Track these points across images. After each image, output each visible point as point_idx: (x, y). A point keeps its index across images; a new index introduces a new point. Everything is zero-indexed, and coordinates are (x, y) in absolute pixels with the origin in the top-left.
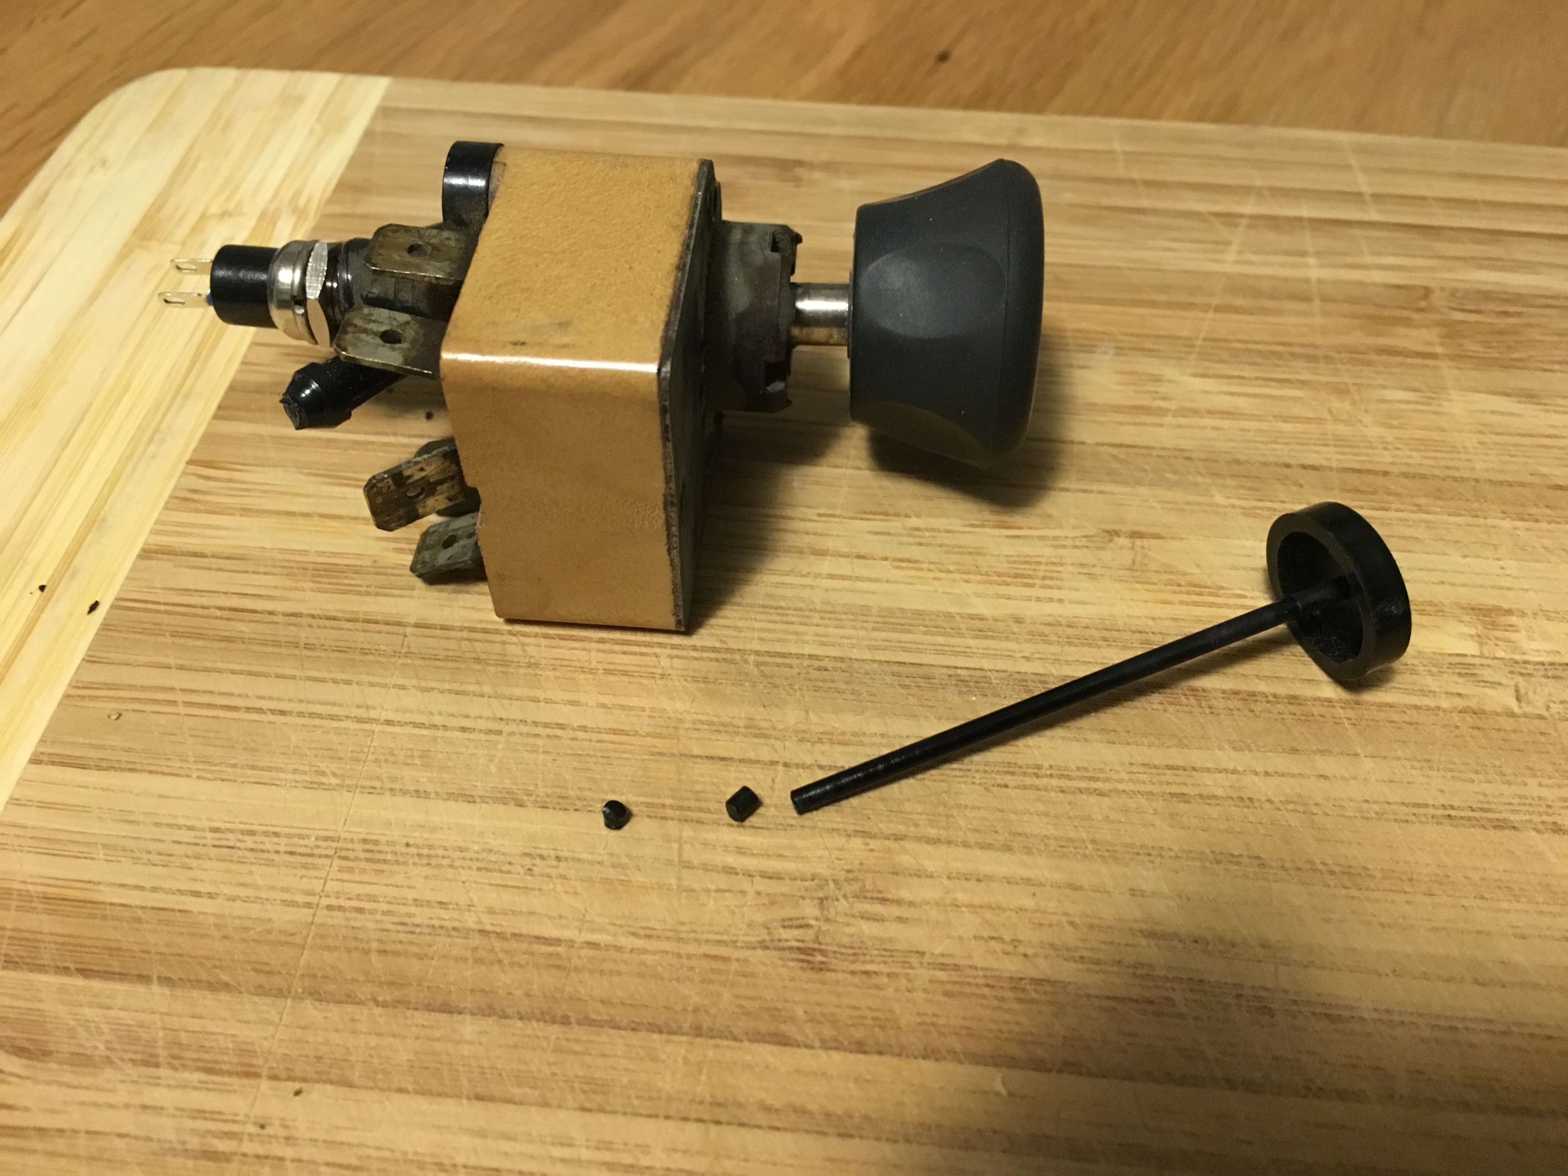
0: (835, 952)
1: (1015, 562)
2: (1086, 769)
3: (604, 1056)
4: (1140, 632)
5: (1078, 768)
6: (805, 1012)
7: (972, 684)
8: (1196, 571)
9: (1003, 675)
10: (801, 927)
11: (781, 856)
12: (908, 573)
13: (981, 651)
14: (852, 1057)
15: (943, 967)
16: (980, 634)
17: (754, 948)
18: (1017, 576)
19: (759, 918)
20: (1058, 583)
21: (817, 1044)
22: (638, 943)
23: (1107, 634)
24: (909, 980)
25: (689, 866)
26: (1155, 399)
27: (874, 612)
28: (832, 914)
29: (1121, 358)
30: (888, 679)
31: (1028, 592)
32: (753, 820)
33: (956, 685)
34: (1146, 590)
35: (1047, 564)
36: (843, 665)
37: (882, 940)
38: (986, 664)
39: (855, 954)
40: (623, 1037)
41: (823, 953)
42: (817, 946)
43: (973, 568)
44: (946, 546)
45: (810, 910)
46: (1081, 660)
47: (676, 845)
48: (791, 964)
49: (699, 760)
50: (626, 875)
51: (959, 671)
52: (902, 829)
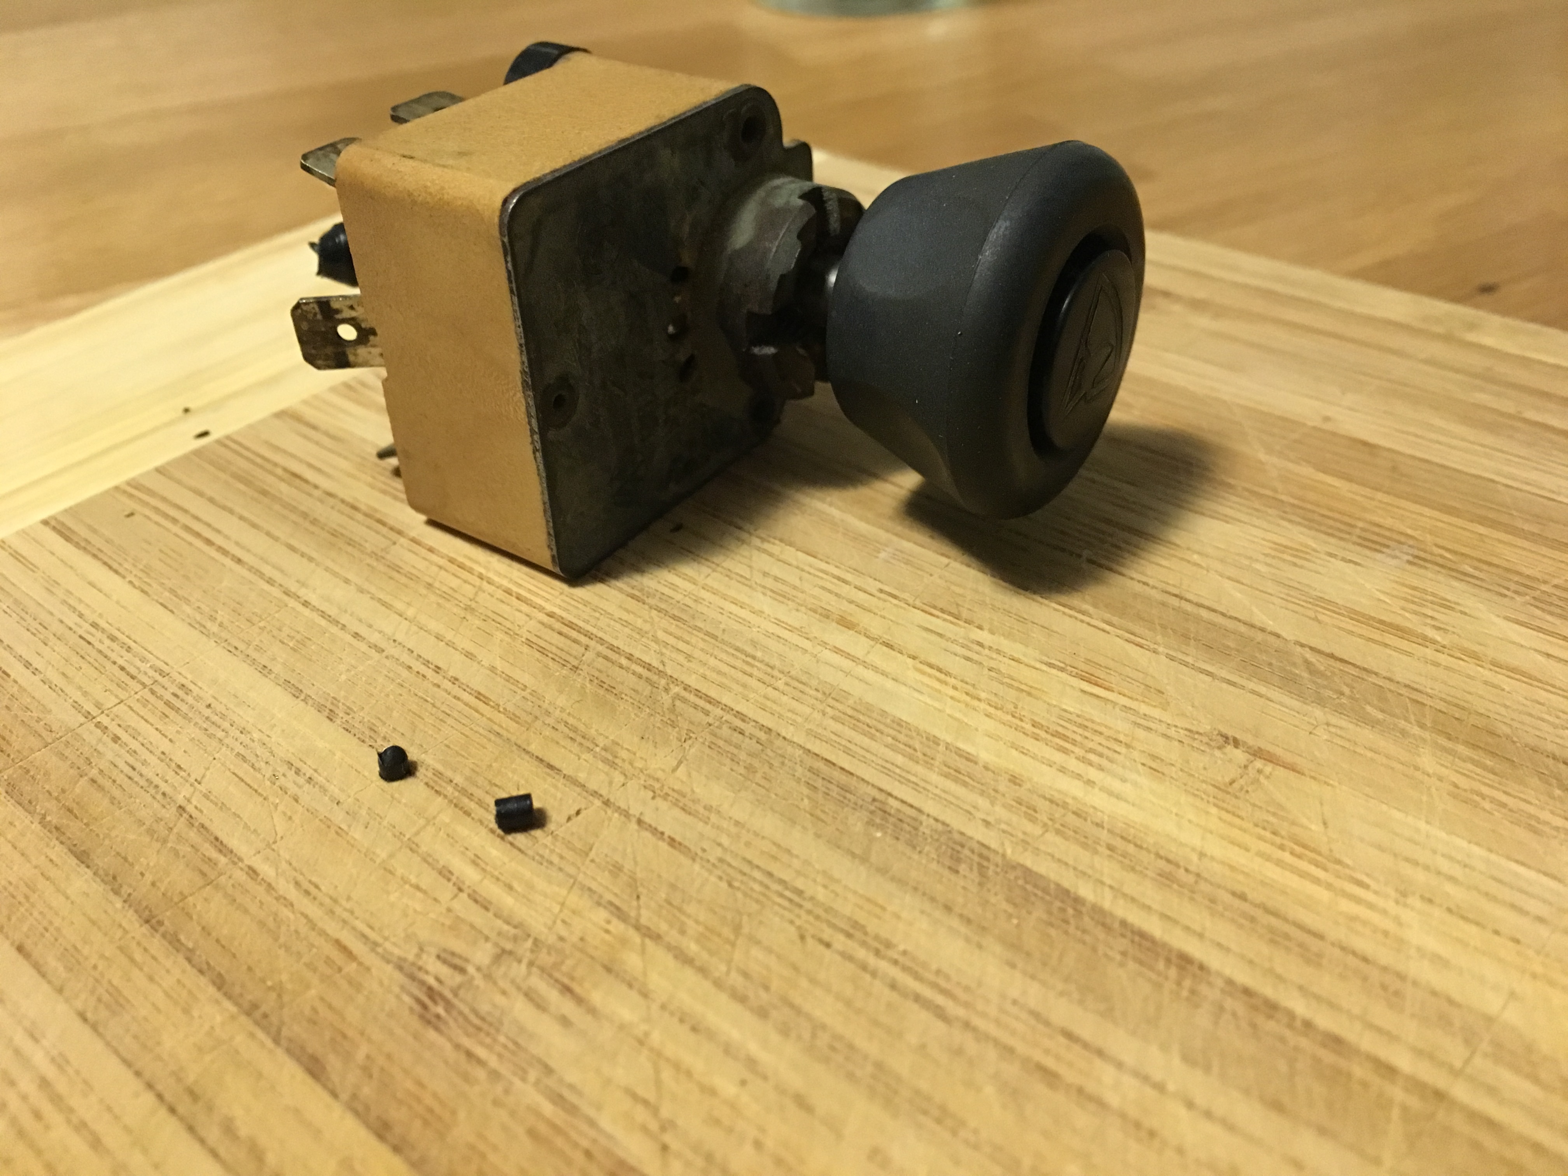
0: (461, 1013)
1: (1069, 721)
2: (948, 978)
3: (151, 979)
4: (1168, 861)
5: (938, 972)
6: (368, 1057)
7: (892, 820)
8: (1316, 827)
9: (940, 827)
10: (455, 967)
11: (510, 888)
12: (926, 680)
13: (937, 791)
14: (363, 1133)
15: (558, 1099)
16: (955, 775)
17: (388, 962)
18: (1056, 734)
19: (424, 935)
20: (1104, 762)
21: (345, 1096)
22: (293, 894)
23: (1118, 843)
24: (507, 1092)
25: (413, 848)
26: (1426, 625)
27: (851, 702)
28: (499, 972)
29: (1414, 569)
30: (799, 771)
31: (1058, 757)
32: (520, 838)
33: (872, 812)
34: (1220, 819)
35: (1108, 738)
36: (763, 736)
37: (522, 1029)
38: (930, 807)
39: (479, 1029)
40: (184, 971)
41: (449, 1006)
42: (449, 995)
43: (1010, 707)
44: (999, 672)
45: (482, 955)
46: (1057, 856)
47: (422, 822)
48: (406, 998)
49: (527, 757)
50: (349, 826)
51: (891, 801)
52: (663, 927)
